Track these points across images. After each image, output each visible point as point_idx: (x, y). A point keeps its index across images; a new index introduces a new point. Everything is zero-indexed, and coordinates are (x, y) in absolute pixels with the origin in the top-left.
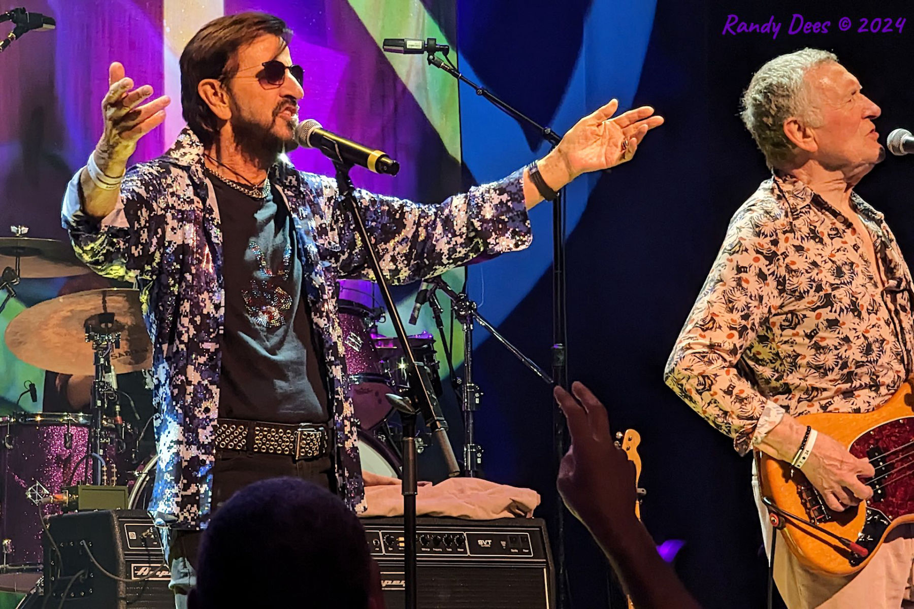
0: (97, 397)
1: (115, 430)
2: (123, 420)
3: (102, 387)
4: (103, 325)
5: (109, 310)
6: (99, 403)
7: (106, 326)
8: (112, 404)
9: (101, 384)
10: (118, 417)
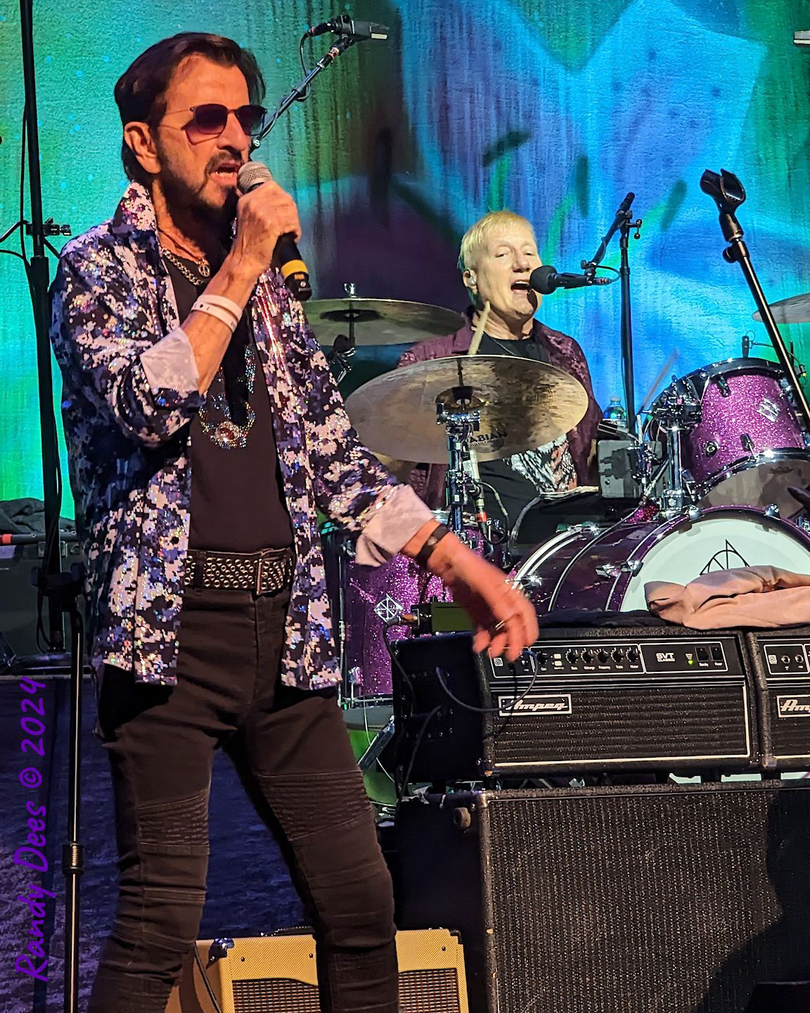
0: (454, 491)
1: (478, 529)
2: (488, 517)
3: (461, 478)
4: (459, 402)
5: (466, 383)
6: (457, 498)
7: (463, 402)
8: (474, 497)
9: (459, 474)
10: (482, 514)
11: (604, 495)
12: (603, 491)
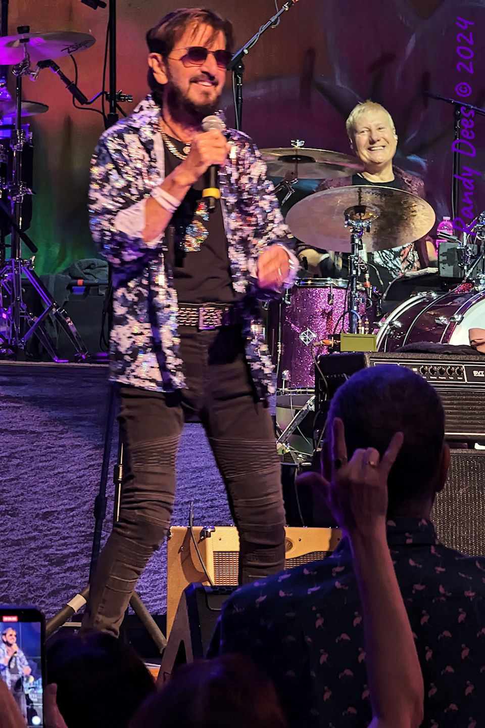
0: (353, 268)
1: (365, 291)
2: (371, 284)
3: (357, 261)
5: (362, 203)
6: (354, 272)
7: (360, 215)
9: (356, 258)
11: (441, 275)
12: (441, 273)
